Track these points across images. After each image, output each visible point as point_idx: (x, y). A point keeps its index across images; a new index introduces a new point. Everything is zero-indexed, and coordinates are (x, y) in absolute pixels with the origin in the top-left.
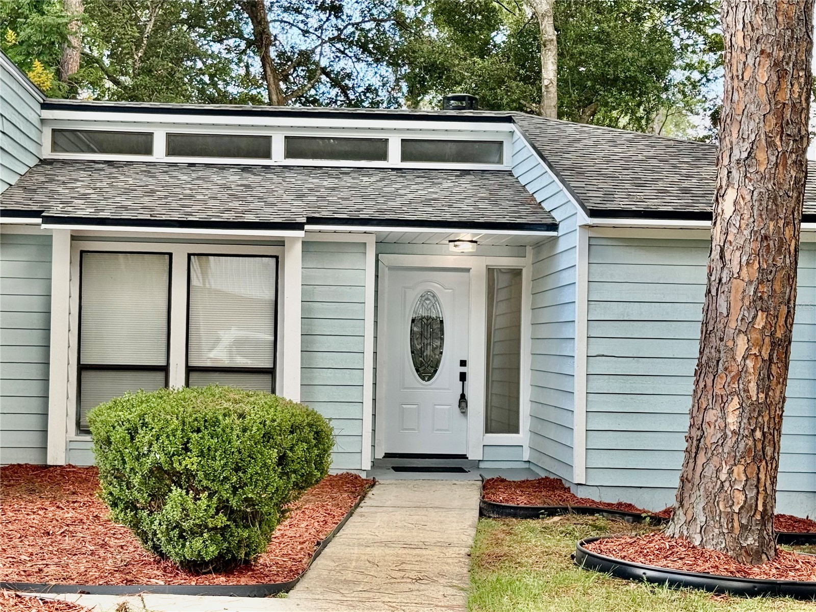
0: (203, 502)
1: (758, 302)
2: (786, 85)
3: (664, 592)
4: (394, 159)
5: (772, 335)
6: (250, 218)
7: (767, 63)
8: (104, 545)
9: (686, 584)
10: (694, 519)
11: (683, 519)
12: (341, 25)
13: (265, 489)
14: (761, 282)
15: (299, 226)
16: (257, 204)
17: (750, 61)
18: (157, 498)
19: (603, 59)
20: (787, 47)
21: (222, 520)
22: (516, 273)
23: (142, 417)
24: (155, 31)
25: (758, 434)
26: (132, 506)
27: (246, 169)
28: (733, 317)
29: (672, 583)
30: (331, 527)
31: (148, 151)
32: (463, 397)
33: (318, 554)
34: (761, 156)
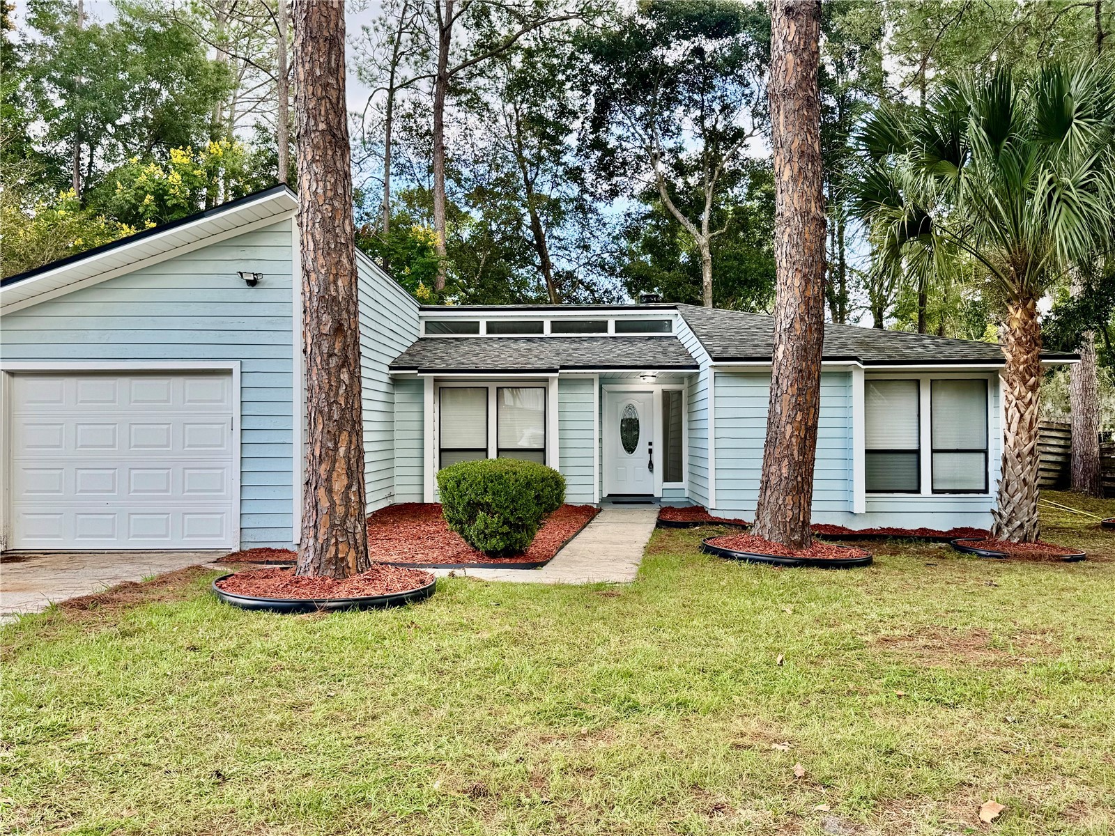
0: (496, 519)
1: (797, 406)
2: (810, 287)
3: (746, 565)
4: (611, 331)
5: (806, 424)
6: (529, 367)
7: (799, 276)
8: (448, 544)
9: (758, 560)
10: (765, 526)
11: (759, 526)
12: (589, 255)
13: (528, 512)
14: (799, 395)
15: (556, 371)
16: (534, 360)
17: (790, 275)
18: (472, 518)
19: (738, 269)
20: (811, 266)
21: (506, 529)
22: (680, 393)
23: (463, 475)
24: (486, 264)
25: (799, 479)
26: (460, 522)
27: (529, 340)
28: (784, 415)
29: (750, 560)
30: (572, 533)
31: (477, 332)
32: (651, 462)
33: (562, 547)
34: (797, 326)
